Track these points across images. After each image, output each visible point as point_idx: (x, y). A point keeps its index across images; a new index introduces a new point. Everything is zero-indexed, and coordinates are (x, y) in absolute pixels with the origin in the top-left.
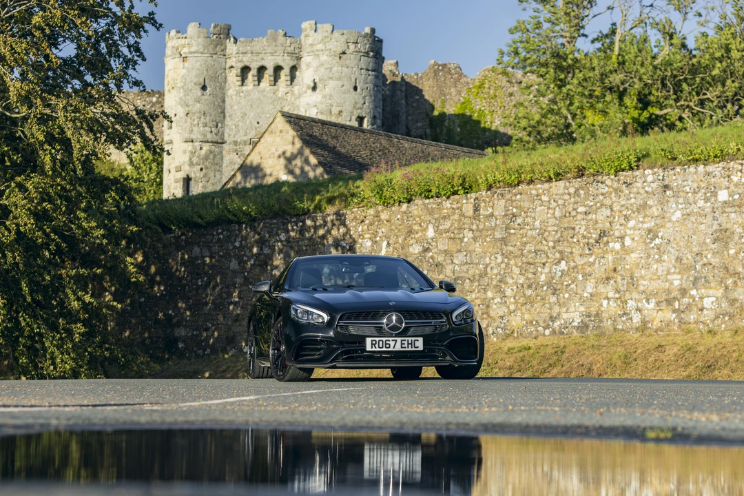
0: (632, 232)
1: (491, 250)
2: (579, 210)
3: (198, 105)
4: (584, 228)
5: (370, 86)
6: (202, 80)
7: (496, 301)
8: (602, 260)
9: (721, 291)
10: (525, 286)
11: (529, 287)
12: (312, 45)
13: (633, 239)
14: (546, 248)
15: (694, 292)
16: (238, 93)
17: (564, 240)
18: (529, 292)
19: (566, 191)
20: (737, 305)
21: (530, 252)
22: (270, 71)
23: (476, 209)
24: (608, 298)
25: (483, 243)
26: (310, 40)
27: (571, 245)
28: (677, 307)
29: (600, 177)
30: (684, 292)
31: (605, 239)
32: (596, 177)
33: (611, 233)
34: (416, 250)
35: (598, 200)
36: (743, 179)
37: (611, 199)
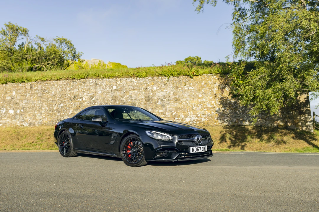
0: (85, 96)
1: (36, 99)
2: (68, 89)
4: (69, 94)
7: (38, 115)
8: (75, 104)
10: (49, 110)
13: (86, 98)
14: (56, 100)
17: (62, 98)
18: (50, 112)
19: (63, 84)
21: (50, 100)
23: (31, 87)
25: (33, 97)
27: (65, 99)
29: (75, 80)
31: (76, 98)
32: (73, 80)
33: (78, 96)
34: (9, 98)
35: (74, 86)
36: (121, 83)
37: (78, 86)
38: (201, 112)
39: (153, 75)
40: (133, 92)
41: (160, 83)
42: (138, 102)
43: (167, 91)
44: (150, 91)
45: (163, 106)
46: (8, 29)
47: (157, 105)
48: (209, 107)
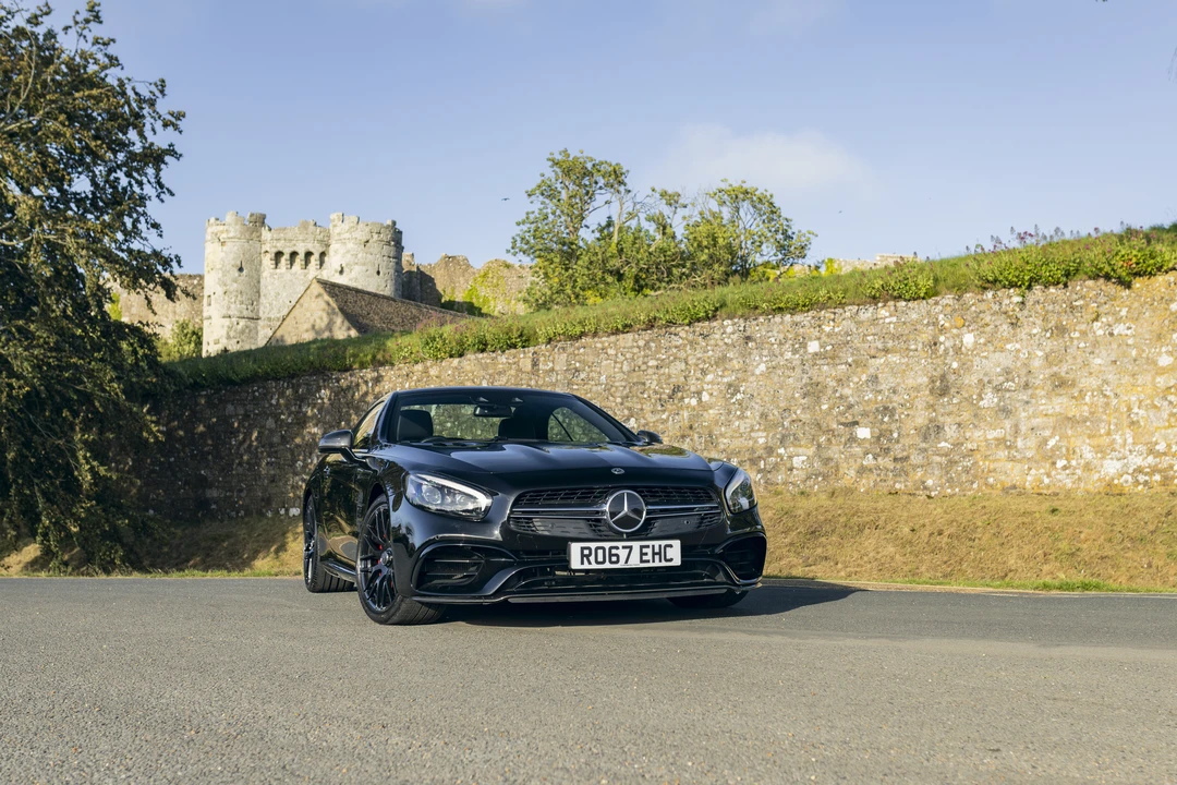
0: (710, 386)
2: (650, 364)
3: (235, 285)
4: (655, 383)
6: (239, 263)
8: (676, 417)
9: (813, 449)
12: (339, 234)
13: (712, 394)
14: (613, 404)
15: (782, 451)
16: (272, 275)
17: (633, 396)
19: (635, 344)
20: (832, 464)
22: (302, 256)
26: (337, 230)
27: (641, 400)
28: (762, 467)
29: (673, 329)
31: (680, 394)
32: (668, 329)
33: (687, 388)
35: (671, 353)
36: (837, 330)
37: (686, 352)
38: (1169, 431)
39: (960, 289)
40: (882, 361)
41: (988, 319)
42: (902, 401)
43: (1018, 351)
44: (951, 353)
45: (1006, 411)
46: (560, 174)
47: (979, 408)
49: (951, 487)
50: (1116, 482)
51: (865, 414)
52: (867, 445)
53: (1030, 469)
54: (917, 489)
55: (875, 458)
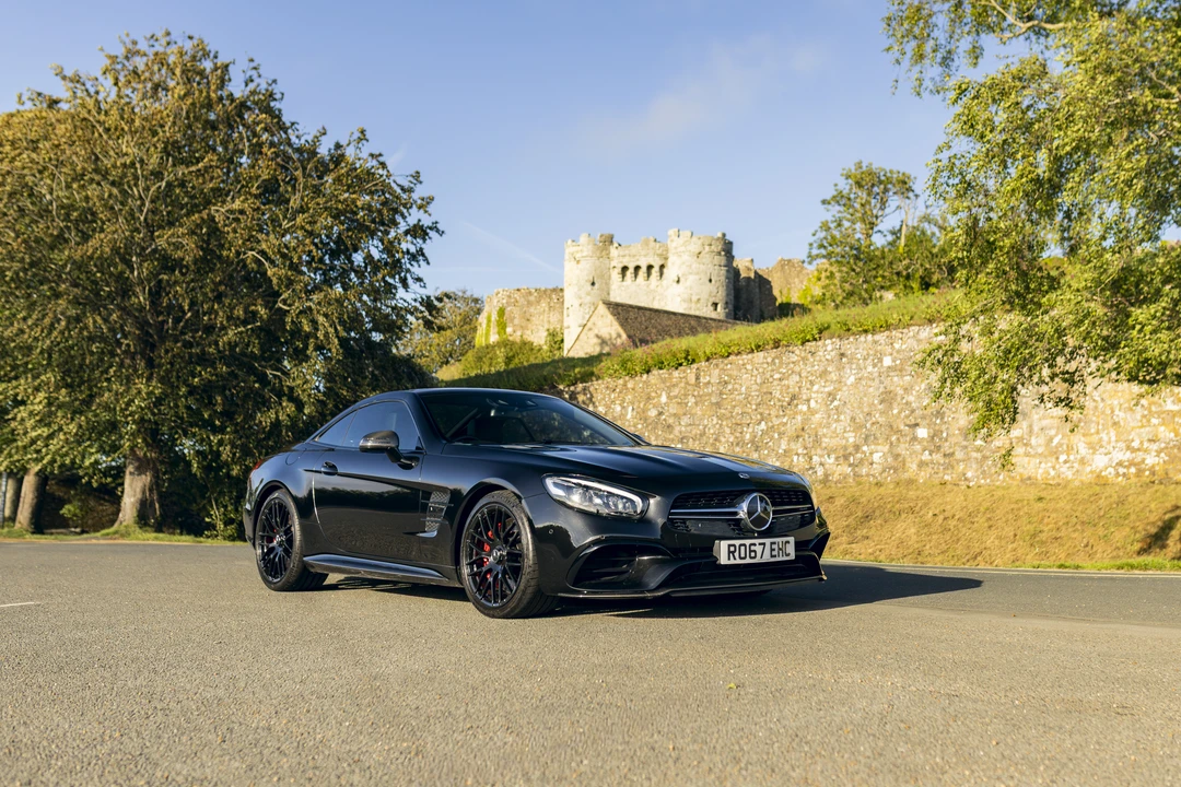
0: (816, 395)
1: (708, 413)
2: (775, 377)
3: (589, 297)
4: (779, 392)
5: (723, 278)
6: (591, 278)
8: (793, 421)
9: (887, 447)
11: (738, 444)
12: (676, 248)
13: (817, 402)
14: (750, 410)
15: (865, 448)
17: (764, 404)
19: (765, 361)
20: (900, 459)
21: (738, 414)
22: (644, 269)
23: (697, 378)
24: (798, 455)
25: (702, 407)
26: (674, 245)
28: (852, 462)
29: (791, 348)
30: (857, 448)
31: (795, 402)
32: (788, 348)
33: (800, 396)
34: (653, 413)
35: (789, 367)
36: (904, 347)
37: (800, 366)
38: (1142, 430)
45: (1023, 414)
46: (854, 185)
48: (1169, 412)
49: (983, 478)
50: (1103, 474)
51: (923, 417)
52: (925, 443)
53: (1040, 463)
54: (960, 480)
55: (930, 454)
